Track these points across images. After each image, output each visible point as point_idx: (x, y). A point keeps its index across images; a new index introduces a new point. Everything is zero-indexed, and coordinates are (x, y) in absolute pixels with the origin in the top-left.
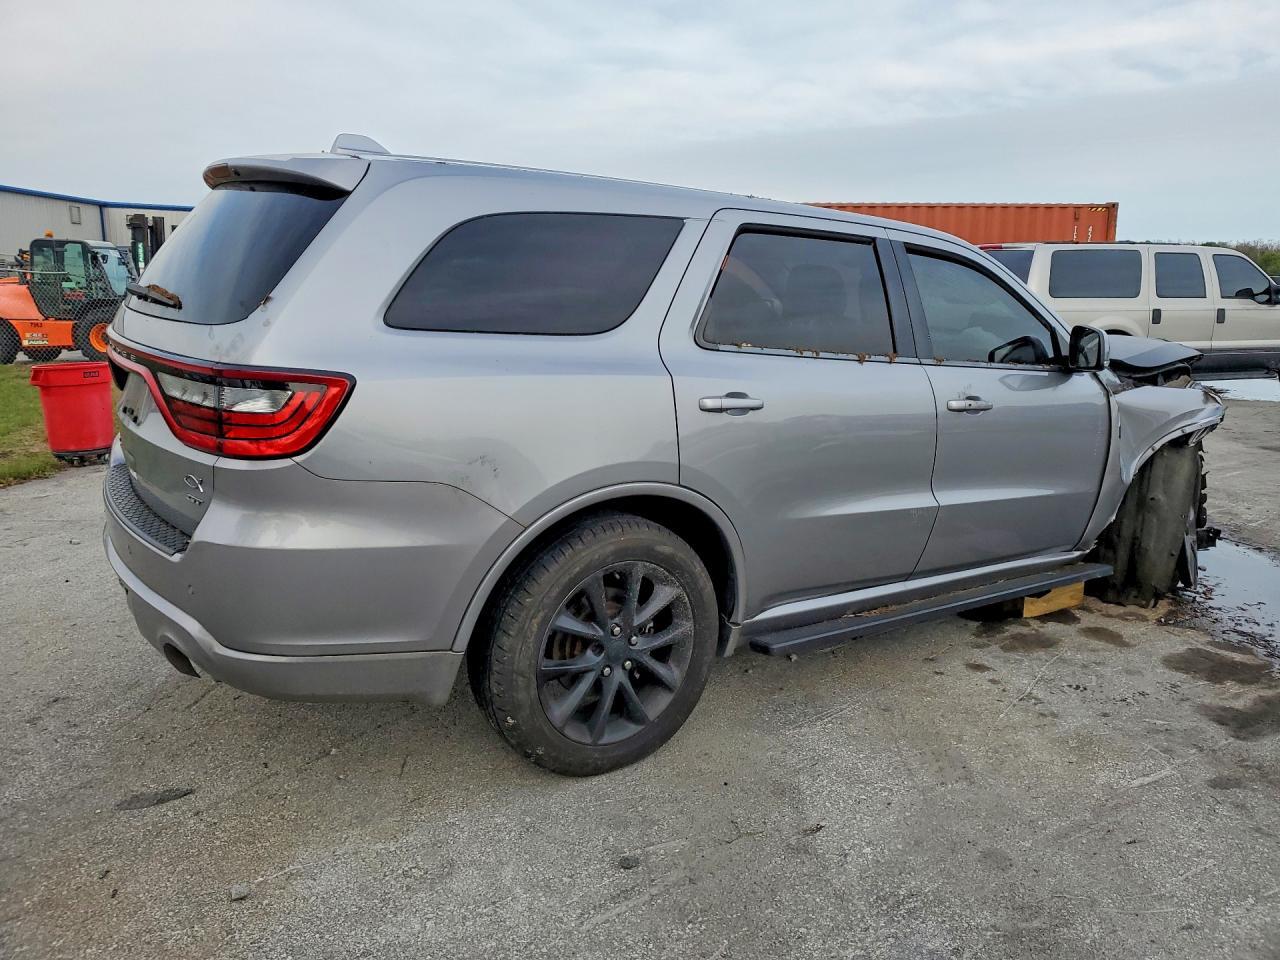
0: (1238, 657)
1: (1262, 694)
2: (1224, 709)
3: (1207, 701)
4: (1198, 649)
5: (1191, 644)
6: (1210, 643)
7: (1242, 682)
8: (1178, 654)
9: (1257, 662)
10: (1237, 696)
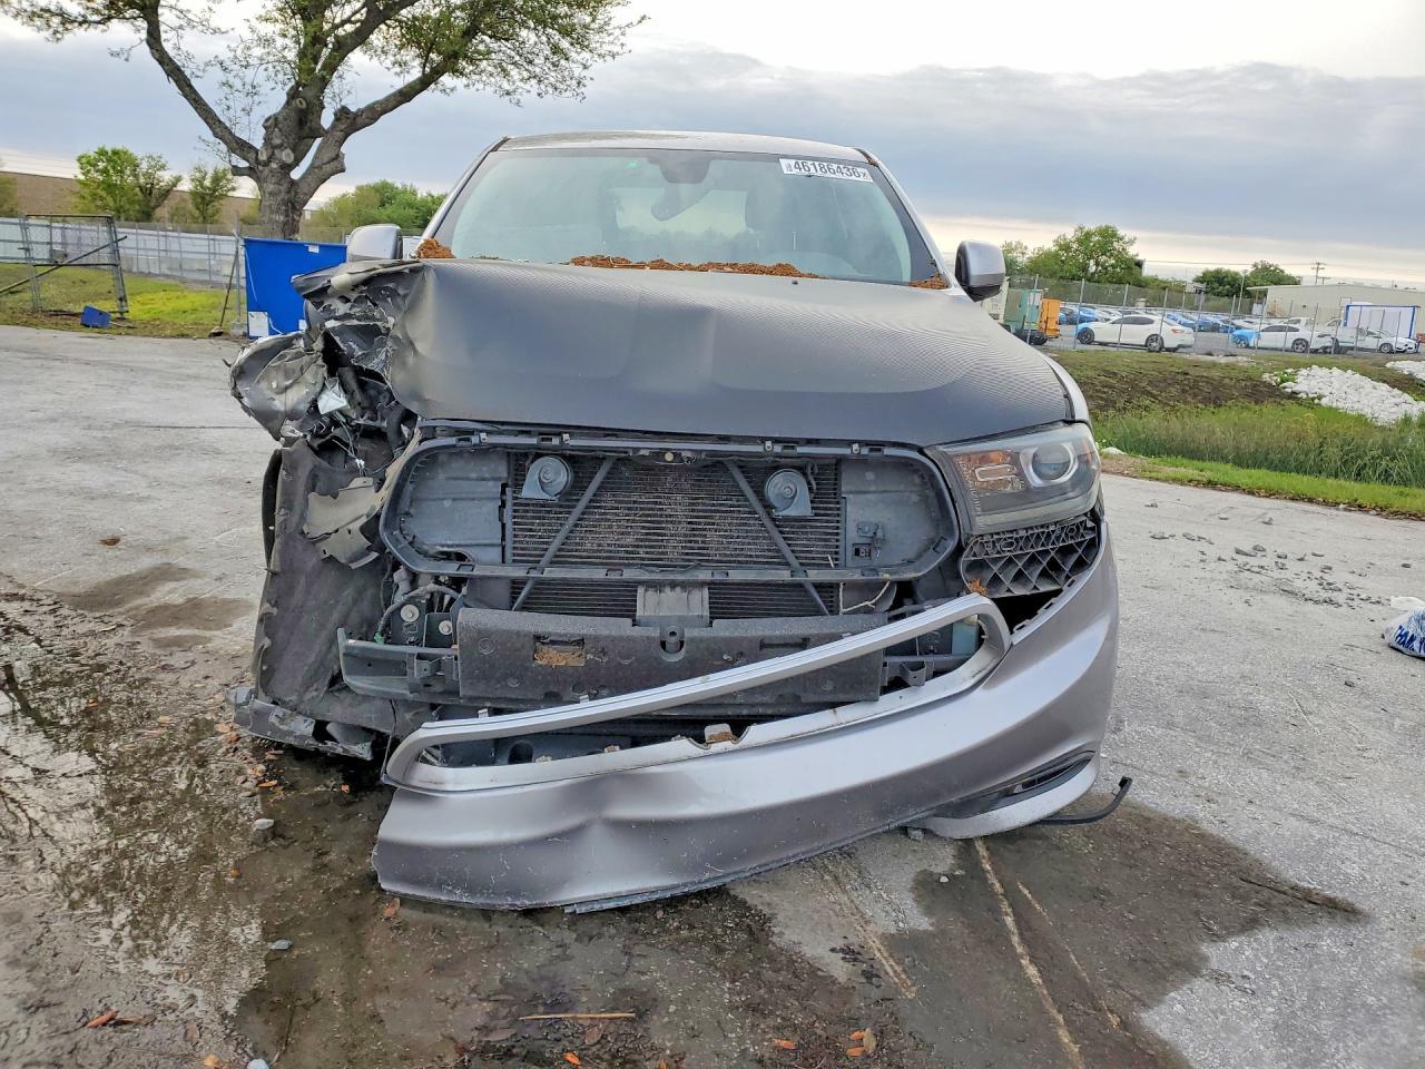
0: (173, 632)
1: (147, 599)
2: (183, 579)
3: (199, 581)
4: (220, 629)
5: (230, 633)
6: (209, 640)
7: (166, 607)
8: (239, 616)
9: (147, 633)
10: (171, 592)
